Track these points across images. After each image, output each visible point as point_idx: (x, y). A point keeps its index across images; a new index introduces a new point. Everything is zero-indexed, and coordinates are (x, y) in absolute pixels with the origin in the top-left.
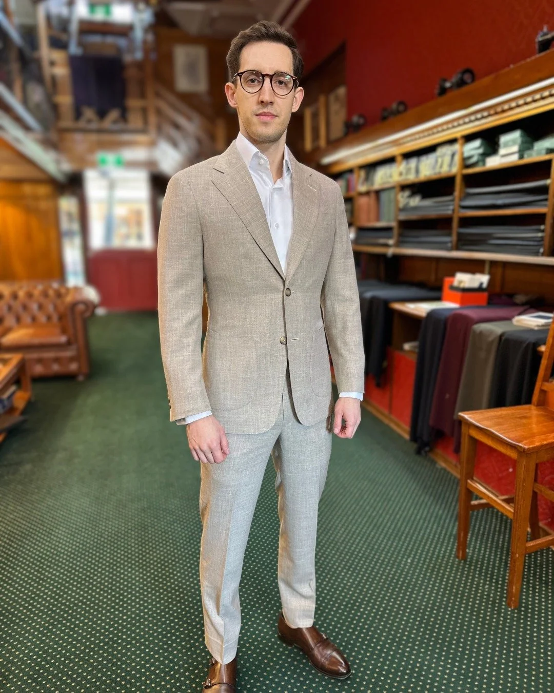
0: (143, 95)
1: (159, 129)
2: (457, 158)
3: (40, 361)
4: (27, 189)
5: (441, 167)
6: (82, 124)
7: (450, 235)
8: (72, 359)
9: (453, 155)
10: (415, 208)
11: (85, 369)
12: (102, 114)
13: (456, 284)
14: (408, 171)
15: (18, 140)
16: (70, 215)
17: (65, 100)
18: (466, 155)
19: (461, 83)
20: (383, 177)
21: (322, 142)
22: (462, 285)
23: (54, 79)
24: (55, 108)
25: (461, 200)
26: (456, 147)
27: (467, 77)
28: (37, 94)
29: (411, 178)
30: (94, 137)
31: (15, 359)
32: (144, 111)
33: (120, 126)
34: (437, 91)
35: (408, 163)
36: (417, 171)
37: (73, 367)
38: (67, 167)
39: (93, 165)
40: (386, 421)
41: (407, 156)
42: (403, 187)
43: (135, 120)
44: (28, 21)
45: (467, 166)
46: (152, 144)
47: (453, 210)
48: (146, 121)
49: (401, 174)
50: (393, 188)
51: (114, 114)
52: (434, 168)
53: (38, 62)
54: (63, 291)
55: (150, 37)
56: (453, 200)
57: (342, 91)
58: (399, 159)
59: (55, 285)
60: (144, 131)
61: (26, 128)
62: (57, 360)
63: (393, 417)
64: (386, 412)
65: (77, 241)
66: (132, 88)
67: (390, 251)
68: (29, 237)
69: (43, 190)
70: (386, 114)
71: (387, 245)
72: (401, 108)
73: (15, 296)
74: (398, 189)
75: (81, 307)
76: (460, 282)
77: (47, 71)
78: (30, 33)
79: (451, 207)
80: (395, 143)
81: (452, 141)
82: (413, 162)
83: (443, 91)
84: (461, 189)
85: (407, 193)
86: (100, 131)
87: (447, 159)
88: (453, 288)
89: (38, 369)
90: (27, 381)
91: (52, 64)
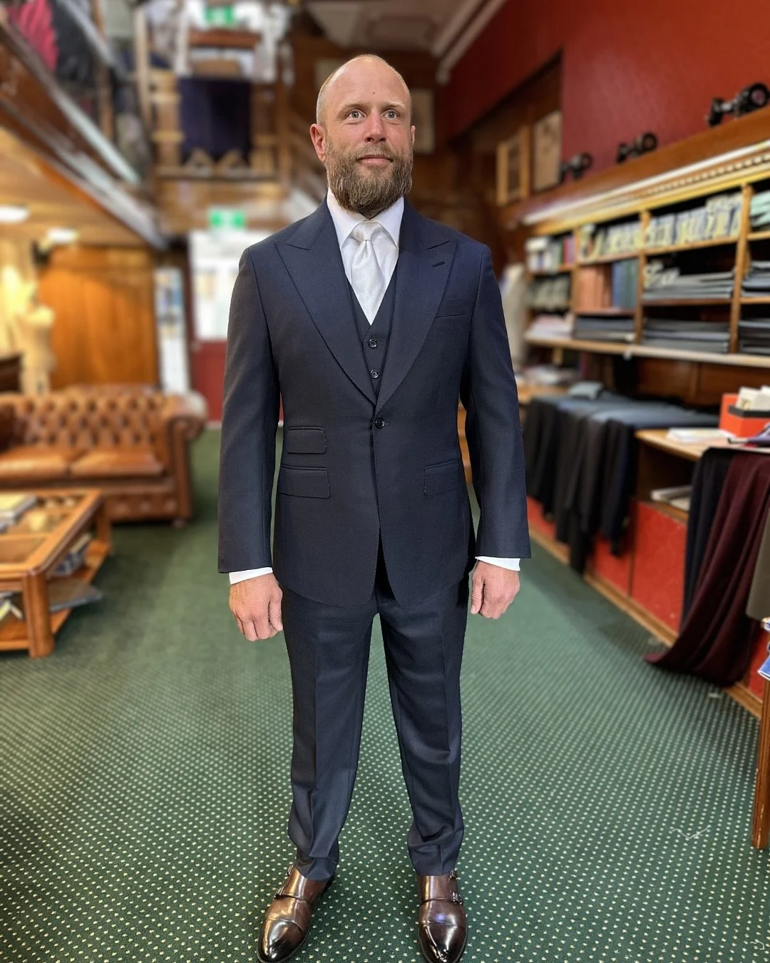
0: (272, 130)
1: (294, 175)
2: (739, 216)
3: (124, 498)
4: (114, 257)
5: (714, 228)
6: (190, 170)
7: (725, 330)
8: (166, 497)
9: (733, 212)
10: (669, 289)
11: (185, 511)
12: (217, 157)
13: (739, 405)
14: (660, 235)
15: (102, 193)
16: (169, 294)
17: (170, 137)
18: (754, 211)
19: (747, 106)
20: (620, 242)
21: (523, 192)
22: (747, 407)
23: (154, 110)
24: (154, 148)
25: (744, 279)
26: (739, 199)
27: (757, 96)
28: (131, 129)
29: (665, 245)
30: (205, 187)
31: (91, 496)
32: (275, 152)
33: (239, 172)
34: (707, 118)
35: (658, 224)
36: (674, 236)
37: (170, 507)
38: (169, 228)
39: (203, 225)
40: (623, 607)
41: (658, 212)
42: (650, 258)
43: (261, 164)
44: (122, 32)
45: (756, 229)
46: (285, 196)
47: (732, 293)
48: (276, 164)
49: (647, 239)
50: (633, 258)
51: (232, 157)
52: (701, 231)
53: (134, 87)
54: (158, 400)
55: (286, 51)
56: (732, 278)
57: (555, 120)
58: (645, 216)
59: (148, 392)
60: (272, 179)
61: (115, 176)
62: (147, 497)
63: (633, 601)
64: (624, 594)
65: (179, 329)
66: (259, 120)
67: (629, 351)
68: (114, 323)
69: (135, 259)
70: (624, 151)
71: (624, 342)
72: (649, 143)
73: (92, 407)
74: (642, 260)
75: (181, 426)
76: (745, 402)
77: (146, 98)
78: (125, 48)
79: (729, 289)
80: (639, 194)
81: (733, 191)
82: (668, 221)
83: (717, 118)
84: (744, 263)
85: (657, 266)
86: (214, 179)
87: (724, 218)
88: (733, 410)
89: (121, 510)
90: (105, 528)
91: (153, 88)
